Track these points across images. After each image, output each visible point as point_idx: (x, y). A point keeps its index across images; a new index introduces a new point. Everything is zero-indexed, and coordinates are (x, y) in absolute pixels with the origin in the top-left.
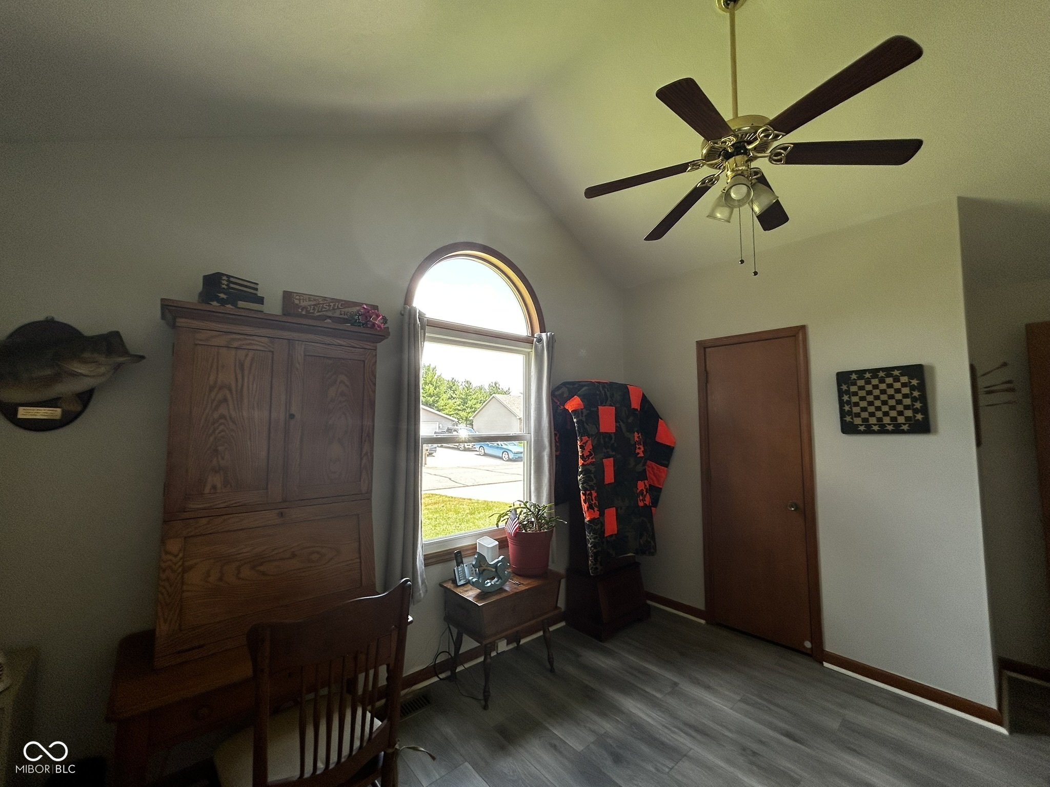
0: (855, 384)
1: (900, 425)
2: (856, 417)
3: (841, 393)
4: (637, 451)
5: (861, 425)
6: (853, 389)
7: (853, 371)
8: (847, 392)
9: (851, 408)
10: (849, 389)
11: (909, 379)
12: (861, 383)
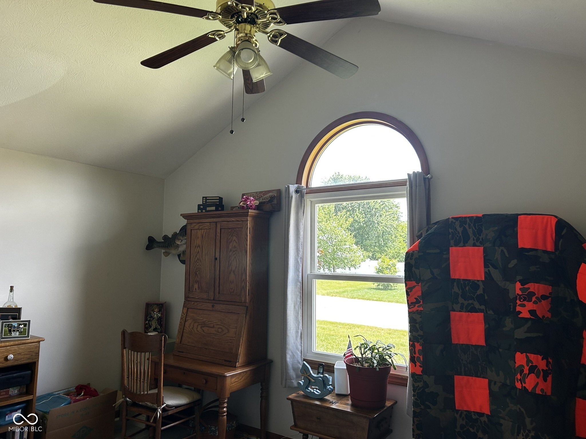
4: (518, 308)
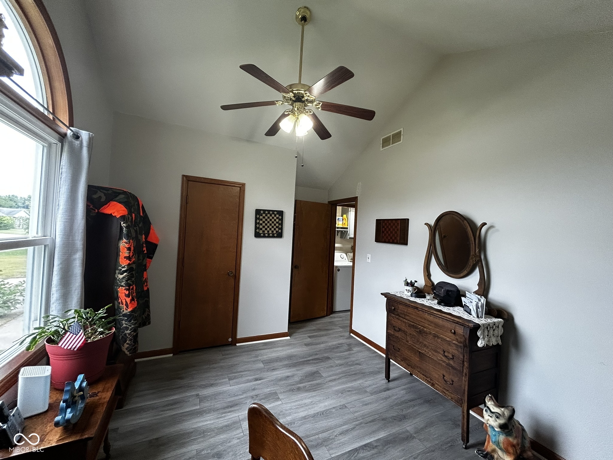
0: (262, 215)
1: (274, 234)
2: (260, 230)
3: (256, 219)
4: (144, 249)
5: (262, 234)
6: (261, 217)
7: (262, 210)
8: (259, 219)
9: (259, 226)
10: (260, 217)
11: (279, 216)
12: (264, 215)
